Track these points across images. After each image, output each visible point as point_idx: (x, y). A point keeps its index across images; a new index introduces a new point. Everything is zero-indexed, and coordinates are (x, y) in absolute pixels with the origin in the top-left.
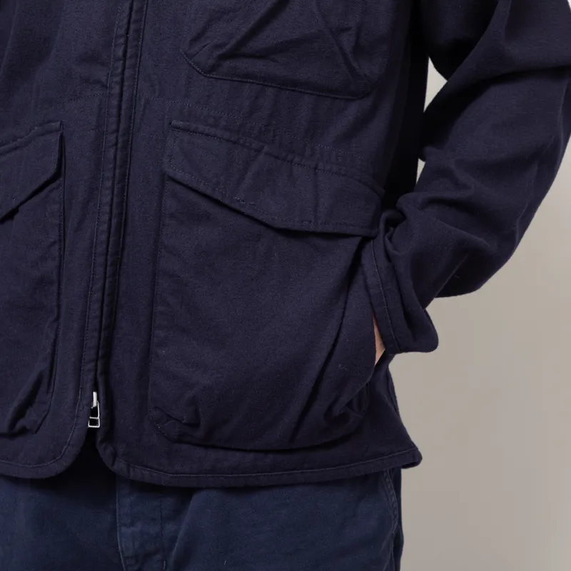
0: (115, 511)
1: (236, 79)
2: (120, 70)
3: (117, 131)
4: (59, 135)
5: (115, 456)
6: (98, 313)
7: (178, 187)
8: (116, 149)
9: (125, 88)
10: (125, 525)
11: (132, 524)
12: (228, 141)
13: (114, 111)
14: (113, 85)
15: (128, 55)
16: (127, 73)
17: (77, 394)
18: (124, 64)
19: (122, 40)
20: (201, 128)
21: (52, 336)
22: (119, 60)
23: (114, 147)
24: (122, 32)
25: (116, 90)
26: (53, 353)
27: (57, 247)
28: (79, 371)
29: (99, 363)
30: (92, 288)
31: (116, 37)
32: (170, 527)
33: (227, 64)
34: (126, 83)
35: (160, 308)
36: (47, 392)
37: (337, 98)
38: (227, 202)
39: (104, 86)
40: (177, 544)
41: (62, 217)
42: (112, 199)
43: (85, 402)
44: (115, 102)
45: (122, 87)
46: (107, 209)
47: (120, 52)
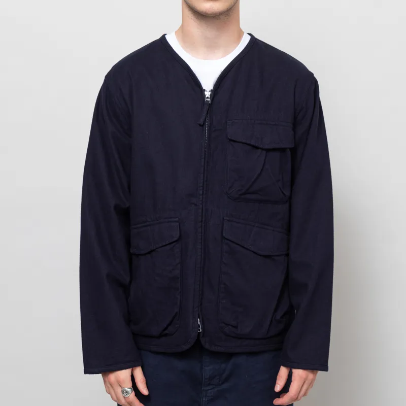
0: (202, 362)
2: (201, 199)
3: (202, 221)
4: (178, 223)
5: (206, 342)
7: (228, 241)
8: (202, 228)
14: (199, 204)
15: (204, 193)
16: (204, 200)
17: (193, 320)
18: (203, 197)
19: (202, 188)
22: (201, 195)
24: (201, 185)
25: (201, 207)
28: (193, 311)
31: (199, 187)
33: (243, 197)
34: (204, 204)
39: (196, 205)
41: (181, 254)
44: (200, 211)
47: (201, 192)
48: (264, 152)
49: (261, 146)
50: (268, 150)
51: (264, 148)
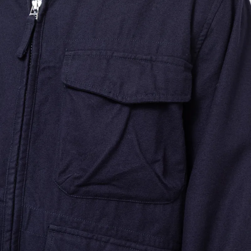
1: (90, 197)
2: (12, 191)
3: (11, 230)
8: (11, 242)
9: (16, 202)
12: (86, 238)
14: (8, 200)
15: (18, 180)
16: (17, 192)
18: (15, 187)
19: (13, 171)
20: (69, 230)
22: (11, 183)
23: (9, 242)
24: (13, 165)
25: (10, 204)
31: (9, 169)
33: (84, 189)
34: (16, 199)
39: (2, 201)
44: (9, 211)
47: (12, 179)
48: (126, 110)
49: (120, 99)
50: (134, 106)
51: (124, 101)
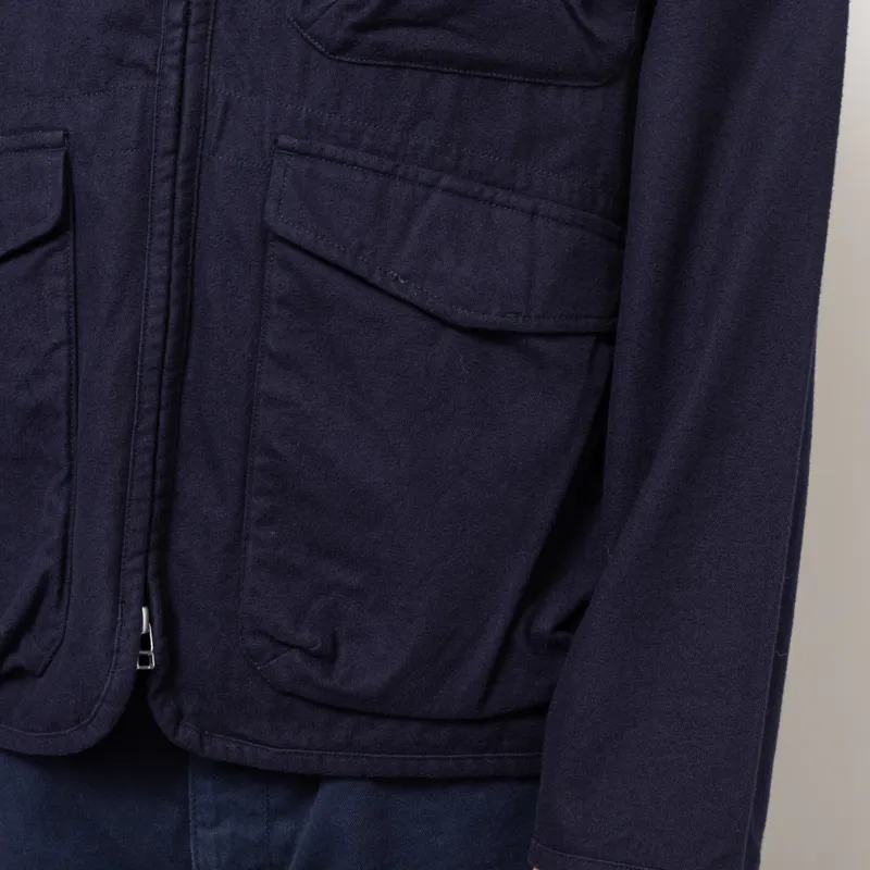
0: (185, 803)
1: (386, 63)
2: (178, 44)
3: (176, 151)
4: (62, 154)
5: (179, 716)
6: (148, 469)
7: (290, 251)
8: (174, 183)
9: (188, 77)
10: (204, 825)
11: (216, 824)
12: (376, 171)
13: (169, 116)
14: (166, 70)
15: (193, 20)
16: (190, 49)
17: (115, 611)
18: (185, 36)
20: (330, 149)
21: (61, 509)
22: (175, 26)
23: (170, 181)
25: (172, 79)
26: (65, 539)
27: (63, 352)
28: (117, 571)
29: (152, 558)
30: (137, 427)
32: (283, 827)
33: (371, 37)
34: (189, 68)
35: (259, 460)
36: (58, 606)
37: (566, 86)
38: (377, 279)
39: (150, 73)
40: (295, 856)
41: (72, 299)
42: (169, 271)
43: (129, 626)
44: (171, 101)
45: (182, 76)
46: (161, 288)
